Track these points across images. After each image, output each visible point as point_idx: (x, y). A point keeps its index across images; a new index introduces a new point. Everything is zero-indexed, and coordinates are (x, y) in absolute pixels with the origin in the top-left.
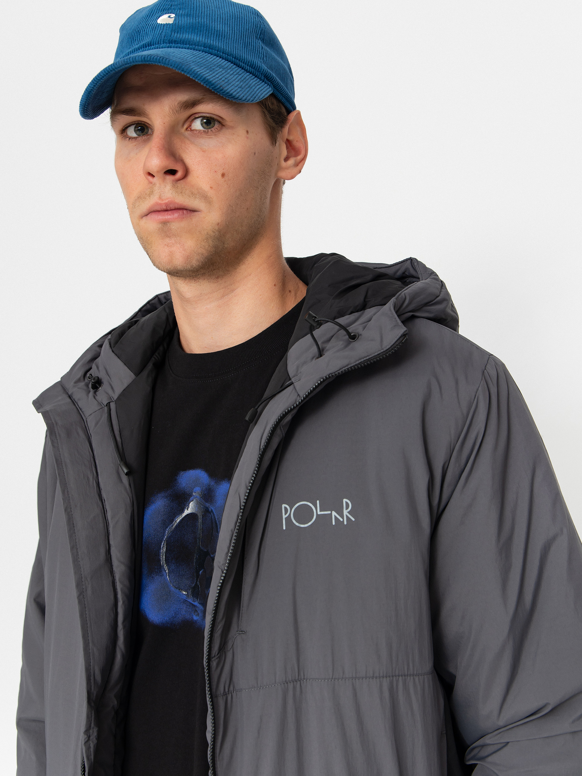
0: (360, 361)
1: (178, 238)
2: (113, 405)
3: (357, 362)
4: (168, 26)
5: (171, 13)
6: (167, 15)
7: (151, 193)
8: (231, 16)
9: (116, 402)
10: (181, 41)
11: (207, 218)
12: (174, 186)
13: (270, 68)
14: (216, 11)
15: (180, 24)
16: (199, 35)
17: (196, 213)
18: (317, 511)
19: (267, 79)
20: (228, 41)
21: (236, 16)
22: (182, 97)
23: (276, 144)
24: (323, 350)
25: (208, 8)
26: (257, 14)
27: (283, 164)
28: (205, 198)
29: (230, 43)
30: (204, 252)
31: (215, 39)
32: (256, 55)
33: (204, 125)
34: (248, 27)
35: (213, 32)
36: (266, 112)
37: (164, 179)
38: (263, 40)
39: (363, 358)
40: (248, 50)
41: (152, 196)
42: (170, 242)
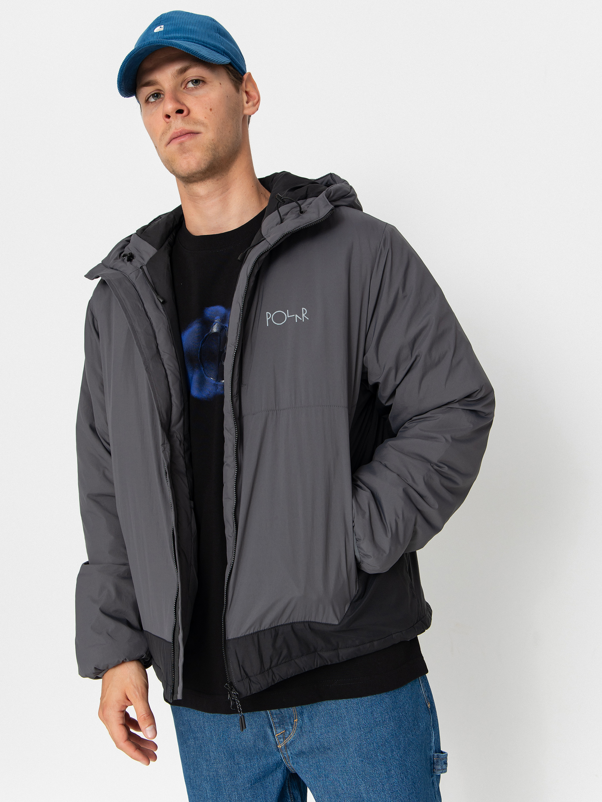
0: (306, 224)
1: (191, 152)
2: (145, 268)
3: (305, 225)
4: (161, 32)
5: (161, 25)
6: (159, 27)
7: (170, 127)
8: (197, 22)
9: (146, 265)
10: (169, 38)
11: (206, 136)
12: (183, 120)
13: (226, 48)
14: (188, 20)
15: (167, 30)
16: (179, 33)
17: (199, 134)
18: (287, 316)
19: (225, 54)
20: (197, 34)
21: (200, 22)
22: (177, 67)
23: (239, 92)
24: (283, 219)
25: (183, 19)
26: (213, 20)
27: (246, 105)
28: (203, 124)
29: (199, 35)
30: (207, 158)
31: (189, 34)
32: (216, 41)
33: (194, 84)
34: (208, 27)
35: (188, 30)
36: (229, 72)
37: (176, 118)
38: (219, 33)
39: (308, 223)
40: (211, 38)
41: (170, 129)
42: (186, 155)
